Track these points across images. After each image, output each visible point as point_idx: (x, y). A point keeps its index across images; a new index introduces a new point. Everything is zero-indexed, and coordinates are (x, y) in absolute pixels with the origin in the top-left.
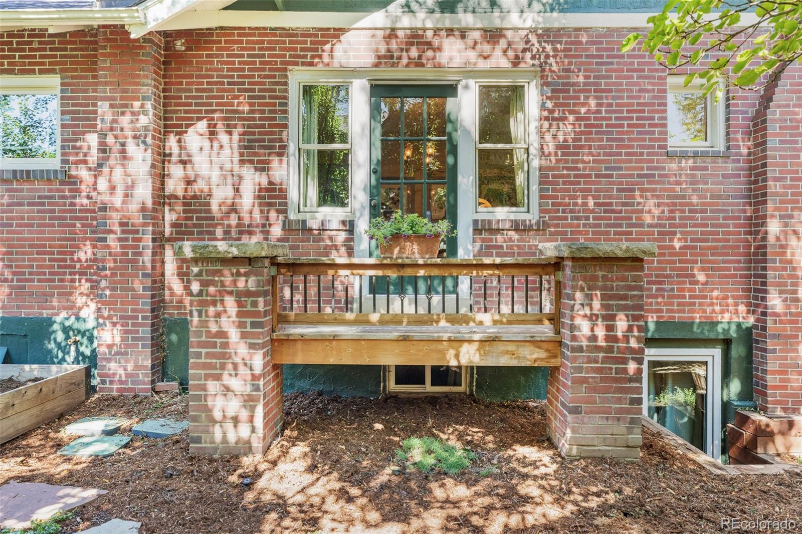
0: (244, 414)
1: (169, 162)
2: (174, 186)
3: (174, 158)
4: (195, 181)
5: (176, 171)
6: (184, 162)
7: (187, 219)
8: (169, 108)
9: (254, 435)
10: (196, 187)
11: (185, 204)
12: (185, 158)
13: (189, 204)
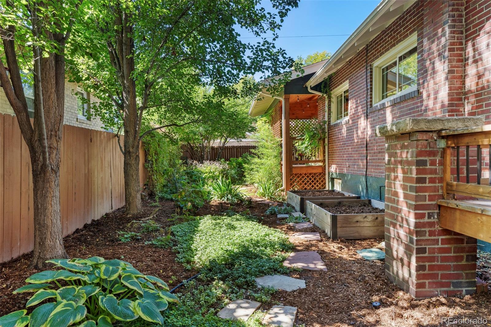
0: (406, 260)
1: (468, 64)
2: (471, 83)
3: (470, 61)
4: (484, 75)
5: (471, 70)
6: (475, 61)
7: (478, 107)
8: (468, 22)
9: (410, 278)
10: (484, 79)
11: (476, 96)
12: (477, 57)
13: (480, 95)
